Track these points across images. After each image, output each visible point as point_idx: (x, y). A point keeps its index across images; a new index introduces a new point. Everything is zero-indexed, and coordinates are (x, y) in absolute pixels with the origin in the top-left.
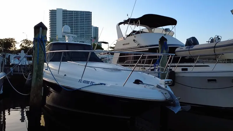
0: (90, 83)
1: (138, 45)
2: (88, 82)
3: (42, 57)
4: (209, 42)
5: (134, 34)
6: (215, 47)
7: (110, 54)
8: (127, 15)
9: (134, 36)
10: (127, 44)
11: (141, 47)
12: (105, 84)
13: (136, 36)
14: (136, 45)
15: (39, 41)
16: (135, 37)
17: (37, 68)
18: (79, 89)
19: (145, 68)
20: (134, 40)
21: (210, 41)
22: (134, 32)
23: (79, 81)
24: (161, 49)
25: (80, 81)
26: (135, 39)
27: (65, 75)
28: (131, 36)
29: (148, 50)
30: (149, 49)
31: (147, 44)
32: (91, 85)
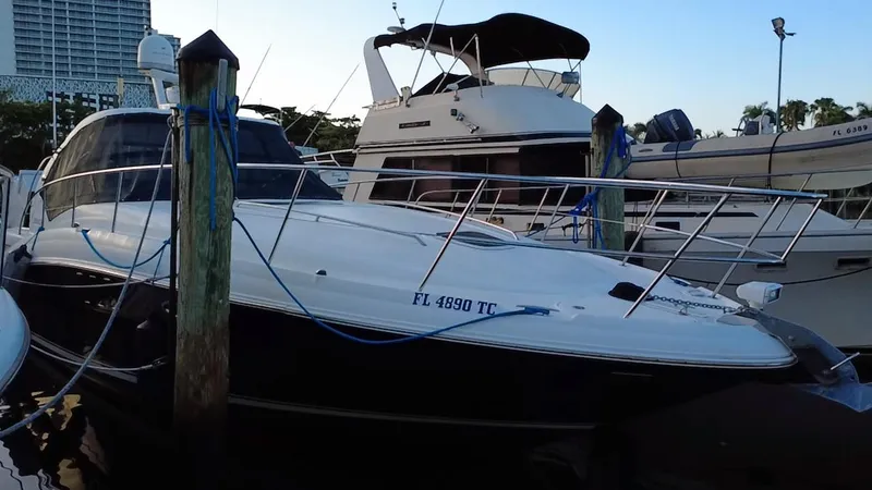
0: (476, 307)
1: (473, 131)
2: (465, 305)
3: (225, 195)
4: (739, 130)
5: (454, 86)
6: (772, 151)
7: (333, 160)
8: (395, 8)
9: (454, 93)
10: (419, 124)
11: (485, 140)
12: (546, 312)
13: (459, 96)
14: (461, 131)
15: (214, 120)
16: (458, 100)
17: (212, 248)
18: (431, 334)
19: (502, 219)
20: (454, 112)
21: (743, 126)
22: (451, 78)
23: (416, 298)
24: (605, 154)
25: (420, 298)
26: (456, 106)
27: (322, 273)
28: (439, 91)
29: (516, 150)
30: (523, 148)
31: (516, 131)
32: (485, 315)
